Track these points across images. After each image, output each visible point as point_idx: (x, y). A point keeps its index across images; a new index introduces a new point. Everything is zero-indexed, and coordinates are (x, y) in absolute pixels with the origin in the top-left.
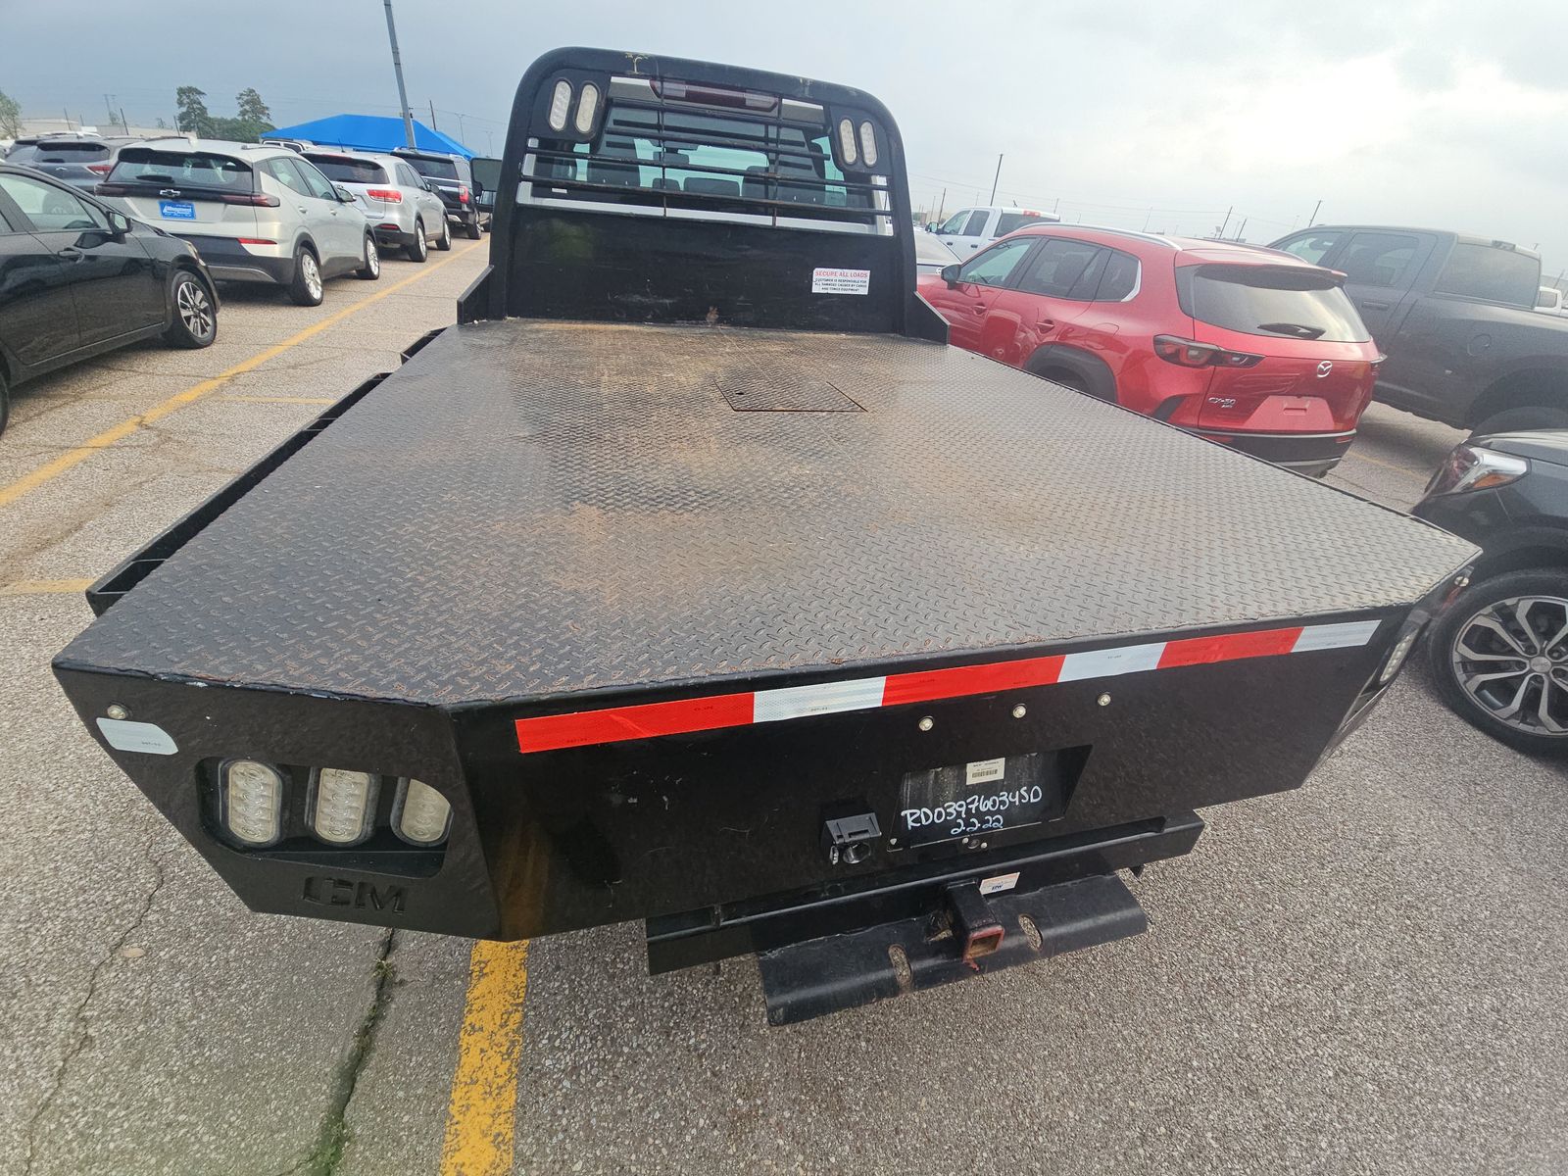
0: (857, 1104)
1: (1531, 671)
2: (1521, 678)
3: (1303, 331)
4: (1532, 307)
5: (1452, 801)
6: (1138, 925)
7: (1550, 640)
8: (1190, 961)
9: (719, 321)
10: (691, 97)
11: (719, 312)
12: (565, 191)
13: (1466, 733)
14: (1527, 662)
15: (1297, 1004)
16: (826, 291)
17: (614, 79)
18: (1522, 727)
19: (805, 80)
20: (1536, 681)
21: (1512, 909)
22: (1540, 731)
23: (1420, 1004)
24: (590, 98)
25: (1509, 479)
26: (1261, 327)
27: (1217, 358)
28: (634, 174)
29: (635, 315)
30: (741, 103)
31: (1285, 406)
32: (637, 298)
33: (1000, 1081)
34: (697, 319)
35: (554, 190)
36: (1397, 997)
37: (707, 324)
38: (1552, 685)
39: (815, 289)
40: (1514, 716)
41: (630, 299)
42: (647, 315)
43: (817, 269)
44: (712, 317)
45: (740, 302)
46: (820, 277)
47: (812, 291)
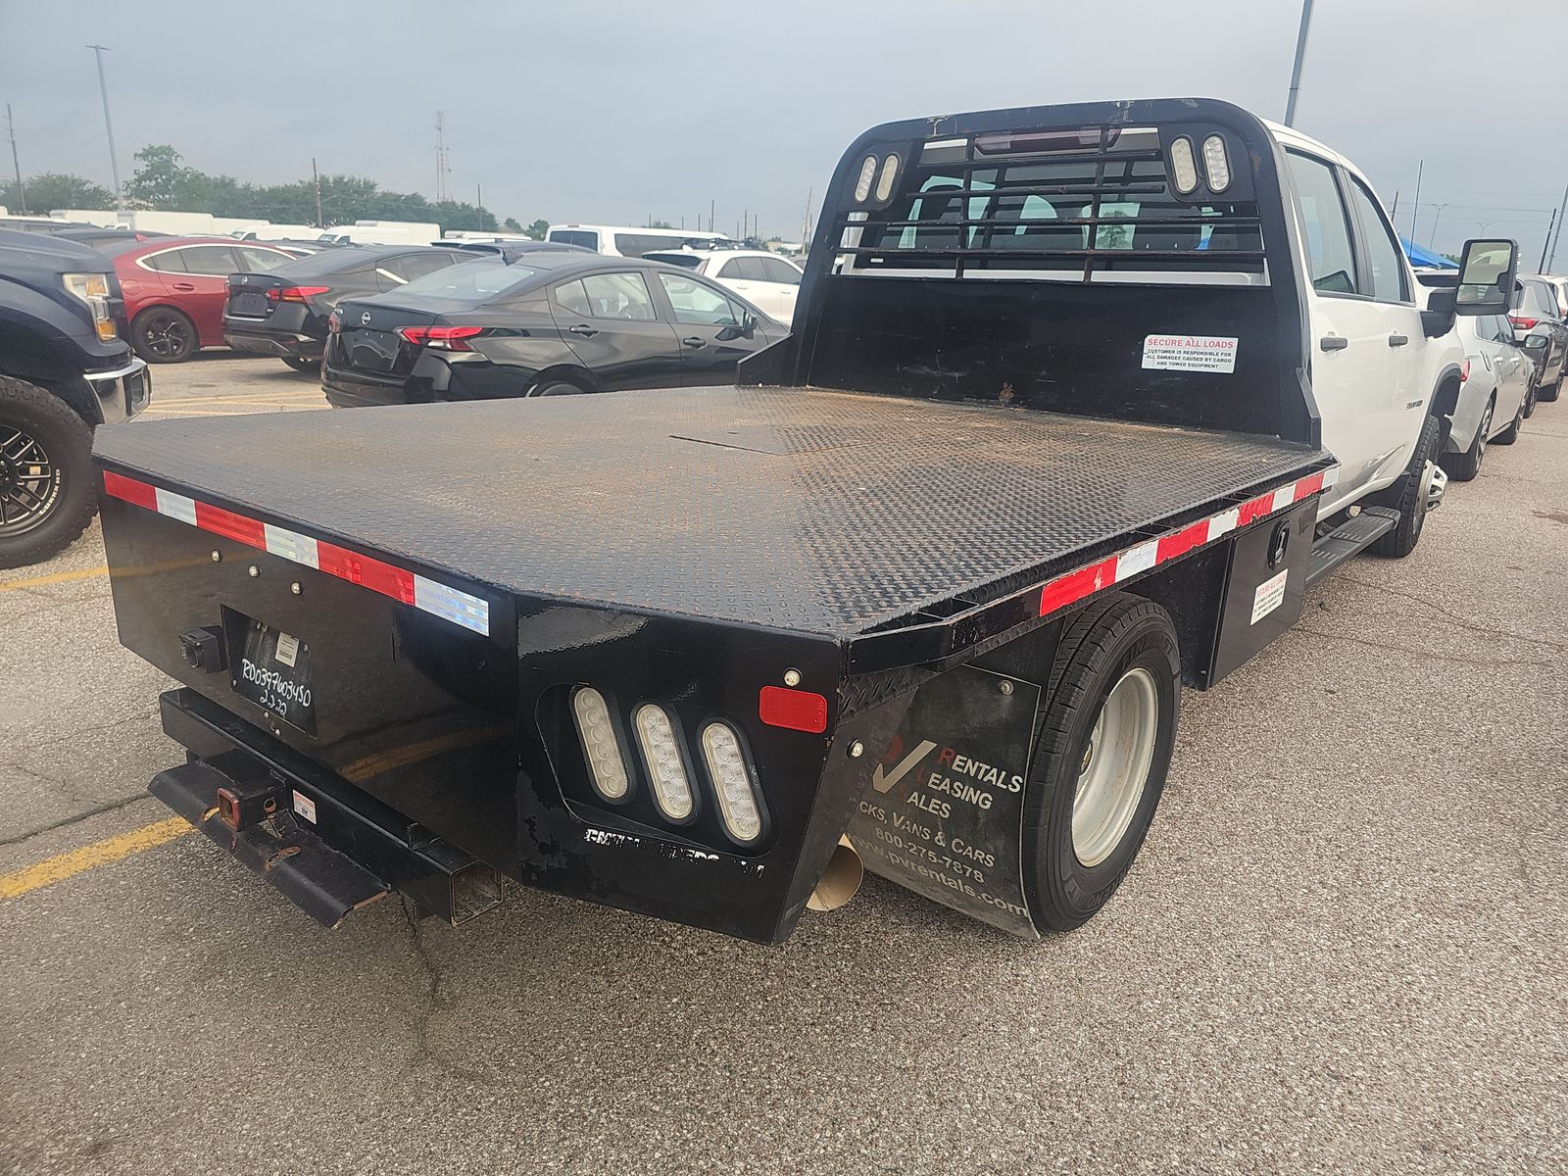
9: (1014, 402)
10: (1016, 147)
11: (1015, 390)
12: (881, 261)
16: (1165, 367)
19: (1123, 103)
24: (890, 169)
29: (920, 389)
30: (1074, 143)
32: (926, 370)
34: (988, 398)
35: (873, 260)
37: (999, 404)
39: (1147, 364)
41: (918, 371)
42: (934, 390)
43: (1149, 337)
44: (1007, 395)
45: (1042, 378)
46: (1154, 348)
47: (1143, 367)
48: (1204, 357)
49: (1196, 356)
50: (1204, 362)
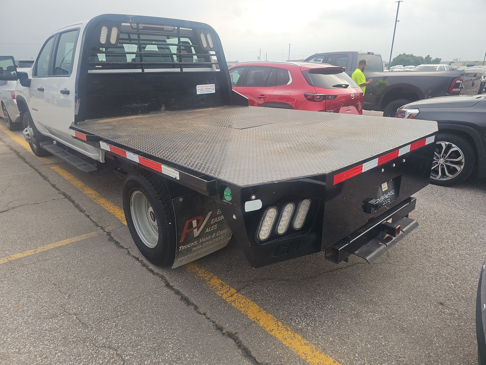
0: (378, 301)
1: (440, 163)
2: (438, 166)
3: (344, 86)
4: (383, 71)
5: (440, 201)
6: (417, 225)
7: (441, 154)
8: (418, 248)
9: (166, 110)
10: (145, 28)
11: (166, 106)
12: (101, 67)
13: (432, 186)
14: (438, 161)
15: (443, 248)
16: (201, 93)
17: (123, 24)
18: (444, 179)
19: (187, 21)
20: (442, 166)
21: (467, 217)
22: (448, 179)
23: (464, 239)
24: (115, 32)
25: (416, 115)
26: (333, 86)
27: (325, 97)
28: (125, 57)
29: (134, 112)
30: (162, 29)
31: (346, 110)
32: (135, 105)
33: (402, 284)
34: (158, 110)
35: (96, 66)
36: (459, 239)
37: (161, 111)
38: (446, 165)
40: (441, 177)
41: (131, 106)
42: (139, 111)
43: (197, 86)
44: (163, 108)
45: (173, 101)
46: (199, 88)
47: (197, 94)
48: (209, 89)
49: (207, 89)
50: (209, 91)
